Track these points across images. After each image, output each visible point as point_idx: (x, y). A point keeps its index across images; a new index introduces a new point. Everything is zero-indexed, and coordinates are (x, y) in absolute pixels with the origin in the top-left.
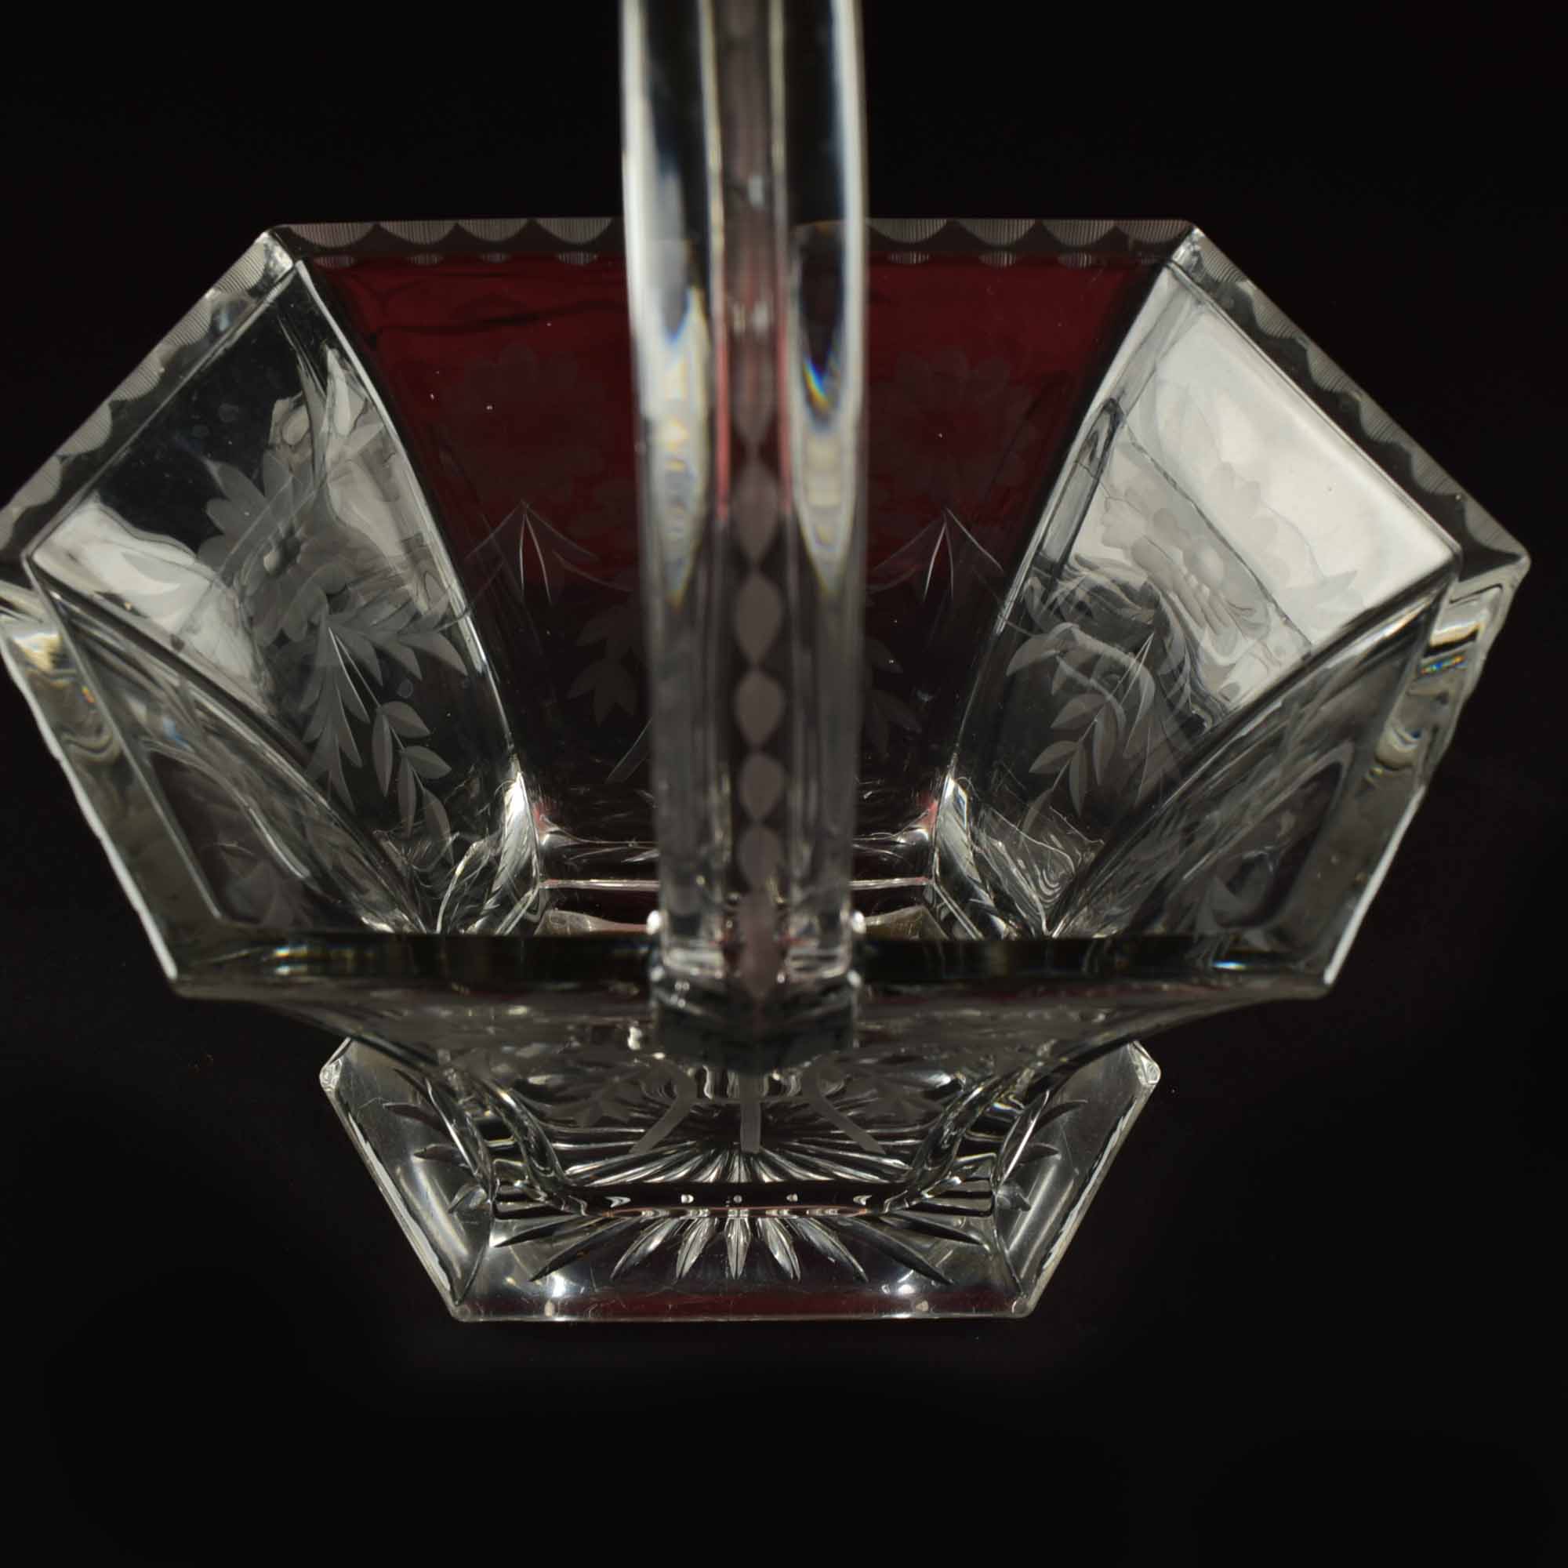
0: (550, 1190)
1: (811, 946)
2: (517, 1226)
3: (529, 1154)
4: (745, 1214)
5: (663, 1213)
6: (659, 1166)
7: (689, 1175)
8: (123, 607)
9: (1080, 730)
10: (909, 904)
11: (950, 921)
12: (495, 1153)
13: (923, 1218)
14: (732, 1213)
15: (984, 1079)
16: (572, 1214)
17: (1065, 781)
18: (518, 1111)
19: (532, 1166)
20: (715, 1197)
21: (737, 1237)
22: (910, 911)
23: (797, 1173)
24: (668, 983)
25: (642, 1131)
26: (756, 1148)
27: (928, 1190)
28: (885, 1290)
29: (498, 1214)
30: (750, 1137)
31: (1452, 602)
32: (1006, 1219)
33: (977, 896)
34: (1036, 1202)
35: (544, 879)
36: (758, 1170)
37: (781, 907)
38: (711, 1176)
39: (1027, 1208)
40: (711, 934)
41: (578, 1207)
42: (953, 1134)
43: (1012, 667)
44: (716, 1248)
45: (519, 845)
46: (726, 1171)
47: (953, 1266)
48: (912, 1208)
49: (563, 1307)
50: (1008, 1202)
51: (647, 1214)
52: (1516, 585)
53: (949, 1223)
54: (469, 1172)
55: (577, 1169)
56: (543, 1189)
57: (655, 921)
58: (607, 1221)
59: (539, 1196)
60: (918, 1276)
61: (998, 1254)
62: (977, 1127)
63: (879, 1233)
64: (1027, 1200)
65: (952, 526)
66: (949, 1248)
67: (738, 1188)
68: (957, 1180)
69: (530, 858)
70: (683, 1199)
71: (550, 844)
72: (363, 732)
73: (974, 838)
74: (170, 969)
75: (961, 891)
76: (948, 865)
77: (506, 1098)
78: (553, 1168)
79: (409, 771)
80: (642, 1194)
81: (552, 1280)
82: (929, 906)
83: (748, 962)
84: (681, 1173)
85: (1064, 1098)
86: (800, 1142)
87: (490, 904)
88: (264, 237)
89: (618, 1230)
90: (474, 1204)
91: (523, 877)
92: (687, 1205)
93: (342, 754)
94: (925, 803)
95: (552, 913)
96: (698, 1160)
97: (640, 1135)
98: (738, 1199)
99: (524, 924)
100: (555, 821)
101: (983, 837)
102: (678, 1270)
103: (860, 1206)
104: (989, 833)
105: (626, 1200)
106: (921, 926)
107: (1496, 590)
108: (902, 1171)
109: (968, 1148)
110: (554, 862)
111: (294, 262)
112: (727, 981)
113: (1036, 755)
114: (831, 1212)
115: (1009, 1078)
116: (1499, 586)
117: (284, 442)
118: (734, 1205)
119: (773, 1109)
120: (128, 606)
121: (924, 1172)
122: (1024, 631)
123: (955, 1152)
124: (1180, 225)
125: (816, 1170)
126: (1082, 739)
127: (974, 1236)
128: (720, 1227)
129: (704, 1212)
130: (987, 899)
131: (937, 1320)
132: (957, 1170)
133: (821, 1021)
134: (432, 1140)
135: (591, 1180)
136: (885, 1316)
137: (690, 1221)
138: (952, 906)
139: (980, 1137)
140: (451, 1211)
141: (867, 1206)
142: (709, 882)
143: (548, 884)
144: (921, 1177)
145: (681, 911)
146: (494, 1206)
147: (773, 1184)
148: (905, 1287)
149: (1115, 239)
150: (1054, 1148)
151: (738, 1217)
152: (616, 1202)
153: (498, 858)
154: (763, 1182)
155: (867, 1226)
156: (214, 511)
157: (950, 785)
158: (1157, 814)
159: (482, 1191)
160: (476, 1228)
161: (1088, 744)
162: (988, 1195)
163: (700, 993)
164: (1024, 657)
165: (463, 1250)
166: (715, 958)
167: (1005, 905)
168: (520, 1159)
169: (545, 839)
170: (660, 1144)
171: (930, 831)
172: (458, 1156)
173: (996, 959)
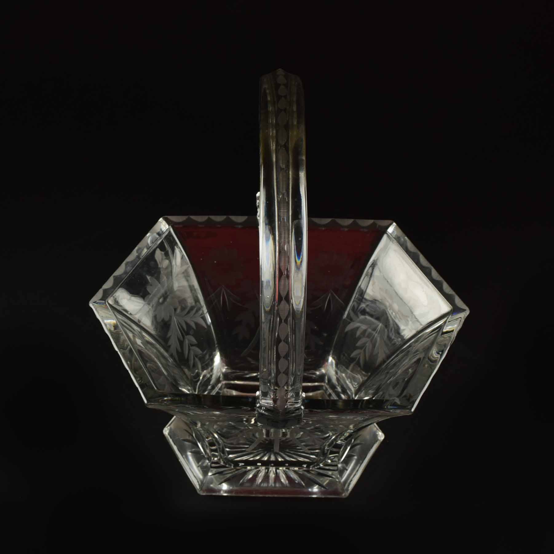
0: (224, 461)
1: (293, 400)
2: (214, 471)
3: (220, 451)
4: (274, 469)
5: (253, 468)
6: (252, 456)
7: (260, 458)
8: (128, 313)
9: (362, 347)
10: (319, 390)
11: (330, 395)
12: (212, 450)
13: (321, 471)
14: (271, 469)
15: (335, 434)
16: (229, 467)
17: (359, 359)
18: (219, 439)
19: (220, 455)
20: (266, 464)
21: (272, 475)
22: (319, 392)
23: (288, 458)
24: (260, 407)
25: (248, 446)
26: (278, 451)
27: (322, 463)
28: (310, 490)
29: (212, 467)
30: (276, 448)
31: (449, 322)
32: (341, 472)
33: (337, 388)
34: (350, 469)
35: (223, 381)
36: (278, 457)
37: (286, 390)
38: (266, 458)
39: (347, 470)
40: (271, 396)
41: (231, 466)
42: (328, 449)
43: (346, 330)
44: (266, 477)
45: (217, 372)
46: (269, 457)
47: (328, 484)
48: (317, 469)
49: (226, 492)
50: (342, 468)
51: (249, 468)
52: (465, 318)
53: (328, 473)
54: (204, 456)
55: (231, 456)
56: (223, 461)
57: (258, 393)
58: (239, 470)
59: (221, 462)
60: (319, 487)
61: (340, 482)
62: (334, 447)
63: (309, 475)
64: (347, 468)
65: (332, 294)
66: (327, 480)
67: (272, 462)
68: (329, 461)
69: (220, 375)
70: (258, 464)
71: (225, 372)
72: (181, 343)
73: (336, 373)
74: (146, 401)
75: (333, 387)
76: (330, 380)
77: (216, 436)
78: (226, 455)
79: (192, 353)
80: (247, 463)
81: (223, 485)
82: (324, 390)
83: (279, 402)
84: (258, 458)
85: (358, 442)
86: (289, 450)
87: (209, 387)
88: (161, 219)
89: (241, 472)
90: (205, 465)
91: (218, 381)
92: (259, 466)
93: (176, 349)
94: (323, 363)
95: (225, 390)
96: (262, 454)
97: (247, 448)
98: (272, 465)
99: (218, 393)
100: (227, 365)
101: (339, 372)
102: (257, 483)
103: (304, 467)
104: (340, 371)
105: (243, 464)
106: (322, 395)
107: (460, 319)
108: (314, 459)
109: (332, 453)
110: (226, 376)
111: (169, 226)
112: (274, 407)
113: (352, 352)
114: (296, 469)
115: (341, 434)
116: (461, 318)
117: (162, 267)
118: (271, 466)
119: (283, 441)
120: (129, 313)
121: (320, 459)
122: (349, 321)
123: (328, 453)
124: (390, 221)
125: (293, 458)
126: (363, 349)
127: (334, 477)
128: (268, 472)
129: (264, 468)
130: (339, 389)
131: (323, 498)
132: (329, 458)
133: (295, 417)
134: (194, 448)
135: (234, 459)
136: (310, 496)
137: (260, 470)
138: (330, 391)
139: (334, 450)
140: (198, 467)
141: (306, 468)
142: (270, 385)
143: (224, 382)
144: (320, 460)
145: (264, 391)
146: (211, 465)
147: (282, 461)
148: (315, 489)
149: (374, 224)
150: (355, 455)
151: (272, 469)
152: (241, 464)
153: (211, 376)
154: (279, 461)
155: (306, 473)
156: (149, 289)
157: (330, 359)
158: (380, 369)
159: (207, 461)
160: (205, 471)
161: (365, 351)
162: (337, 466)
163: (267, 410)
164: (349, 328)
165: (201, 477)
166: (271, 402)
167: (344, 391)
168: (217, 452)
169: (224, 370)
170: (253, 450)
171: (325, 370)
172: (201, 452)
173: (340, 404)
